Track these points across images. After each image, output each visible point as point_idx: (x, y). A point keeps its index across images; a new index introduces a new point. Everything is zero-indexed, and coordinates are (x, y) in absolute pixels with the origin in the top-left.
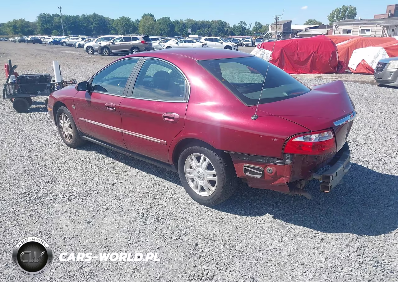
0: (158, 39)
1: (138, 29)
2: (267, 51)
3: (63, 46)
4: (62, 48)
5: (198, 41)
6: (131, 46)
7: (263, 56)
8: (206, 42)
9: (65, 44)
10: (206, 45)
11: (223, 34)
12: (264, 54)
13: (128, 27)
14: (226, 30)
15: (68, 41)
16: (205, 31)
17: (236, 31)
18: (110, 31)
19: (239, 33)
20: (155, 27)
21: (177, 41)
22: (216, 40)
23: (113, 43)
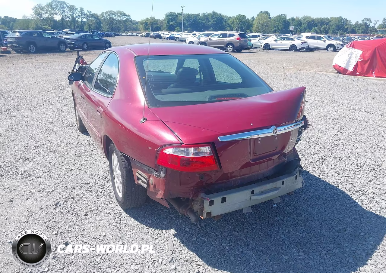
0: (259, 36)
1: (252, 26)
2: (356, 50)
3: (176, 41)
4: (175, 43)
5: (297, 39)
6: (227, 42)
7: (351, 56)
8: (306, 40)
9: (178, 40)
10: (306, 42)
11: (341, 32)
12: (352, 54)
13: (243, 24)
14: (346, 27)
15: (181, 36)
16: (322, 29)
17: (357, 28)
18: (226, 27)
19: (361, 31)
20: (270, 24)
21: (276, 38)
22: (319, 38)
23: (210, 39)
